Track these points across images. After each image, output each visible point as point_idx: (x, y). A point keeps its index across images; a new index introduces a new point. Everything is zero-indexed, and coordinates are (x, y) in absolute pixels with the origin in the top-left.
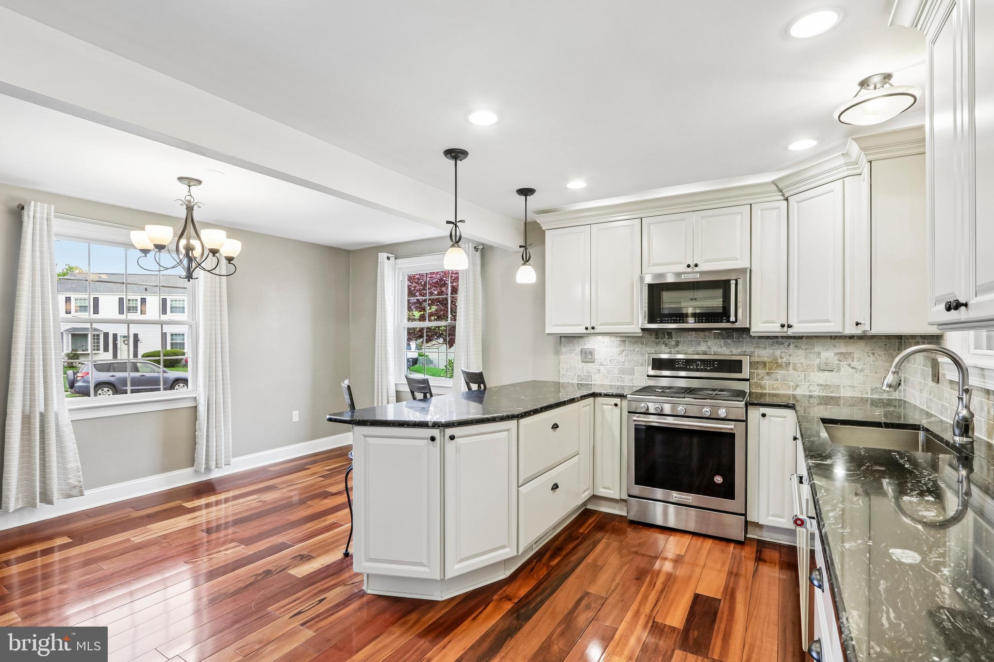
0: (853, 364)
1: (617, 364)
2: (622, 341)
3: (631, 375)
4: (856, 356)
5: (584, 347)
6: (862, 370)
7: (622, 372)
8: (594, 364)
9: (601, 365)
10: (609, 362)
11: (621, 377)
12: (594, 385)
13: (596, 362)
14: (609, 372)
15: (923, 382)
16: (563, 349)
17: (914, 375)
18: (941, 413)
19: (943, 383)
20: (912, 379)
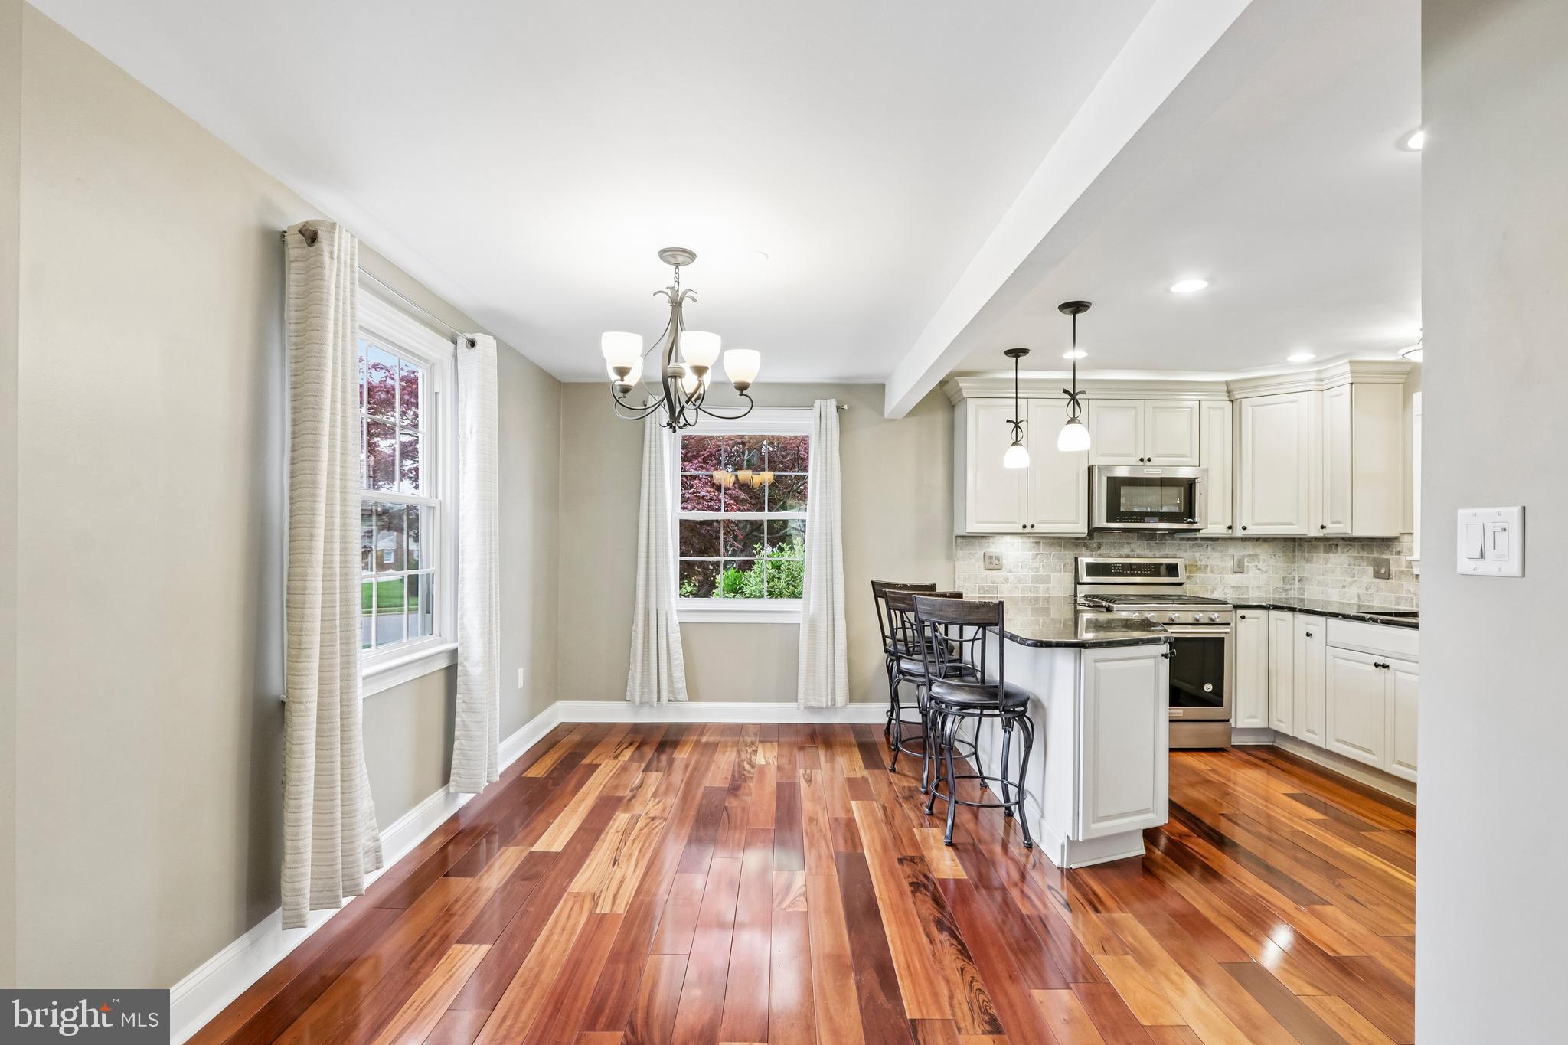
0: (1260, 565)
1: (1030, 571)
2: (1034, 542)
3: (1047, 583)
4: (1261, 557)
5: (987, 550)
6: (1266, 572)
8: (1001, 571)
9: (1010, 572)
10: (1020, 569)
11: (1034, 587)
13: (1004, 568)
14: (1019, 581)
15: (1349, 579)
16: (960, 553)
17: (1325, 573)
18: (1398, 603)
19: (1400, 578)
20: (1318, 578)
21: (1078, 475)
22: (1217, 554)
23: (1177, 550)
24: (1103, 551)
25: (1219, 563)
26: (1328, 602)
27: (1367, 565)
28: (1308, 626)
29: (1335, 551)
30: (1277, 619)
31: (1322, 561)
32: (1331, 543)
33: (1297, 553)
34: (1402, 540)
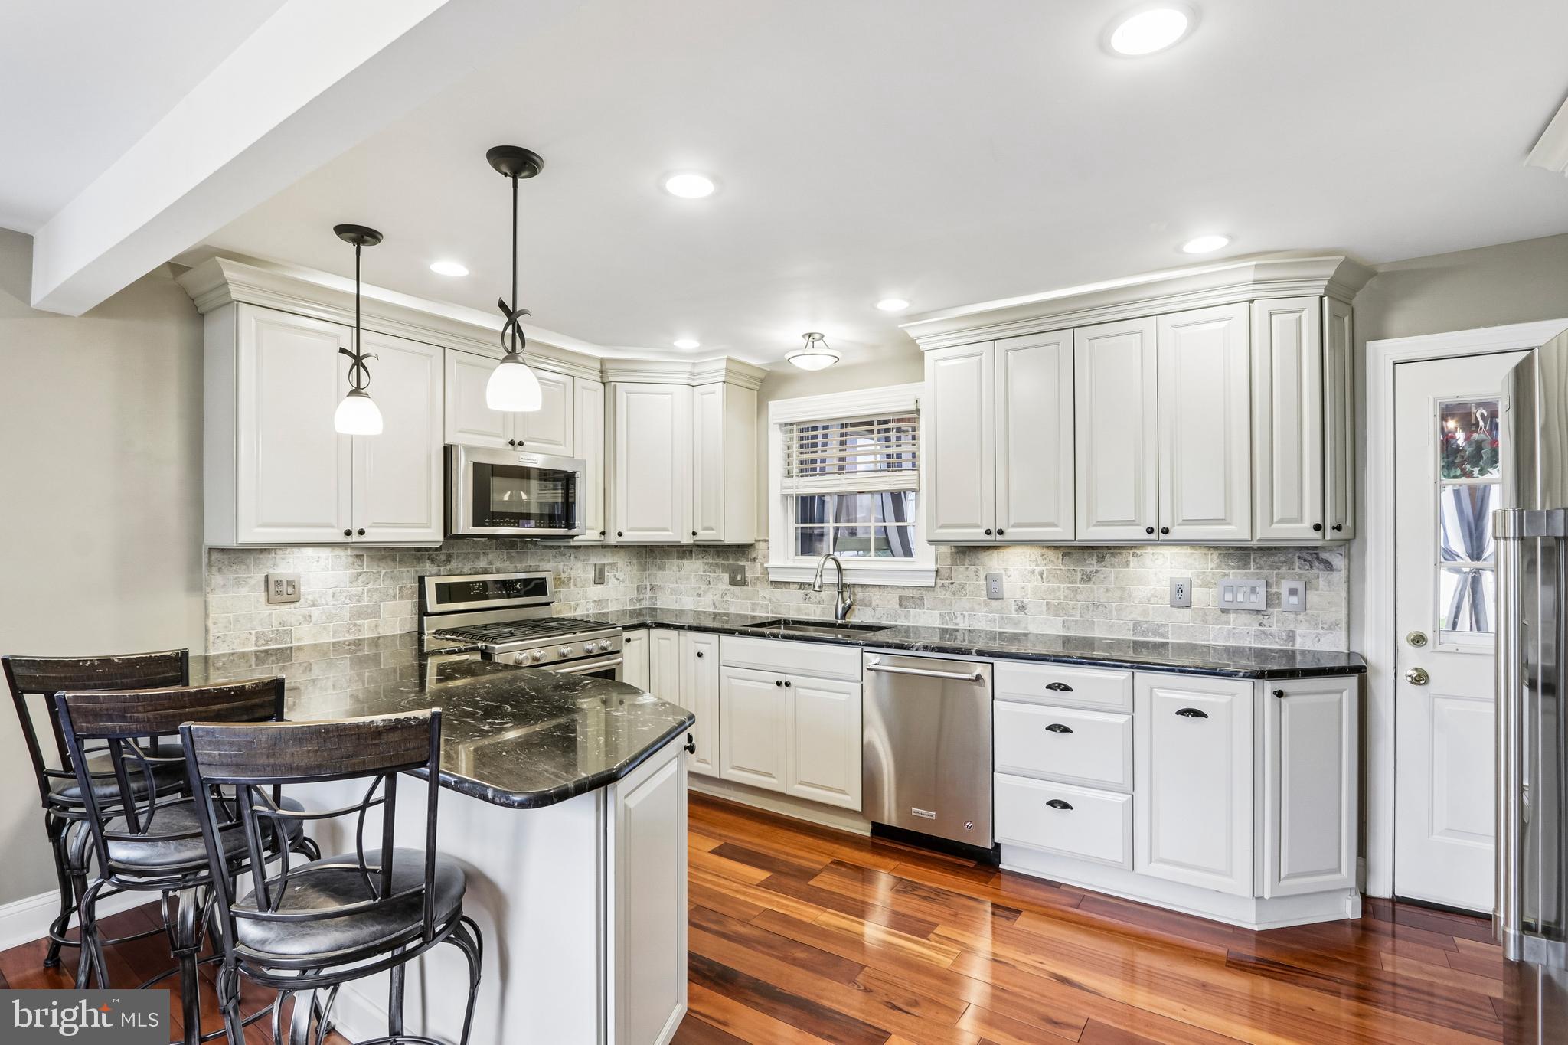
0: (618, 575)
1: (347, 601)
2: (357, 556)
3: (375, 617)
4: (619, 566)
5: (271, 571)
6: (623, 582)
7: (359, 614)
8: (298, 604)
9: (314, 605)
10: (330, 599)
11: (355, 625)
12: (299, 648)
13: (302, 600)
14: (330, 618)
15: (704, 587)
16: (217, 579)
17: (678, 581)
18: (753, 610)
19: (755, 584)
20: (671, 586)
21: (429, 457)
22: (579, 564)
23: (540, 561)
24: (454, 565)
25: (581, 574)
26: (681, 610)
27: (723, 572)
28: (697, 644)
29: (688, 557)
30: (659, 639)
31: (675, 568)
32: (685, 549)
33: (648, 560)
34: (757, 547)
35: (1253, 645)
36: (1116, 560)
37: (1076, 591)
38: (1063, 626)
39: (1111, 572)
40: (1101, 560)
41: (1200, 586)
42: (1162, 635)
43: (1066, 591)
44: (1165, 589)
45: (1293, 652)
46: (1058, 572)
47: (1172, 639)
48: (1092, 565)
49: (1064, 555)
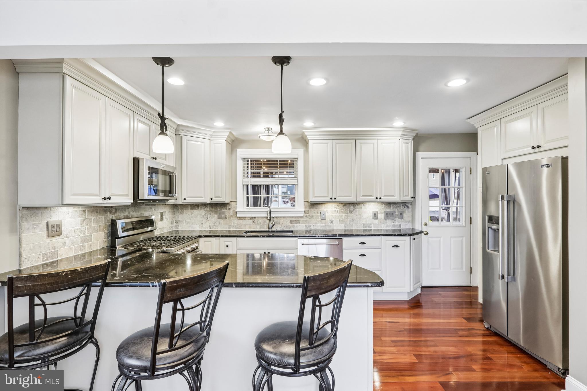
0: (166, 217)
1: (80, 234)
3: (90, 241)
4: (166, 213)
5: (49, 220)
6: (168, 219)
7: (84, 240)
8: (60, 237)
9: (67, 237)
11: (83, 246)
12: (61, 260)
13: (62, 234)
14: (73, 243)
15: (204, 220)
16: (25, 225)
17: (191, 218)
18: (229, 228)
19: (230, 218)
20: (187, 220)
21: (129, 163)
22: (156, 212)
25: (156, 217)
26: (193, 230)
27: (214, 214)
28: (225, 242)
29: (197, 208)
31: (189, 213)
32: (194, 205)
33: (174, 210)
34: (231, 204)
35: (392, 228)
36: (358, 207)
37: (348, 216)
38: (344, 227)
39: (358, 210)
40: (354, 207)
41: (380, 213)
42: (371, 227)
43: (345, 216)
44: (371, 215)
45: (401, 229)
46: (343, 211)
47: (373, 228)
48: (352, 208)
49: (344, 206)
